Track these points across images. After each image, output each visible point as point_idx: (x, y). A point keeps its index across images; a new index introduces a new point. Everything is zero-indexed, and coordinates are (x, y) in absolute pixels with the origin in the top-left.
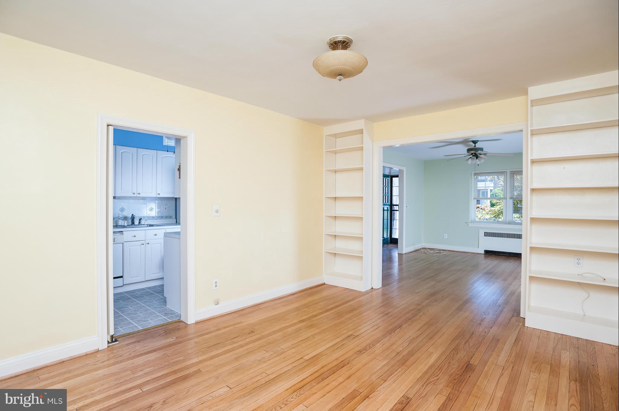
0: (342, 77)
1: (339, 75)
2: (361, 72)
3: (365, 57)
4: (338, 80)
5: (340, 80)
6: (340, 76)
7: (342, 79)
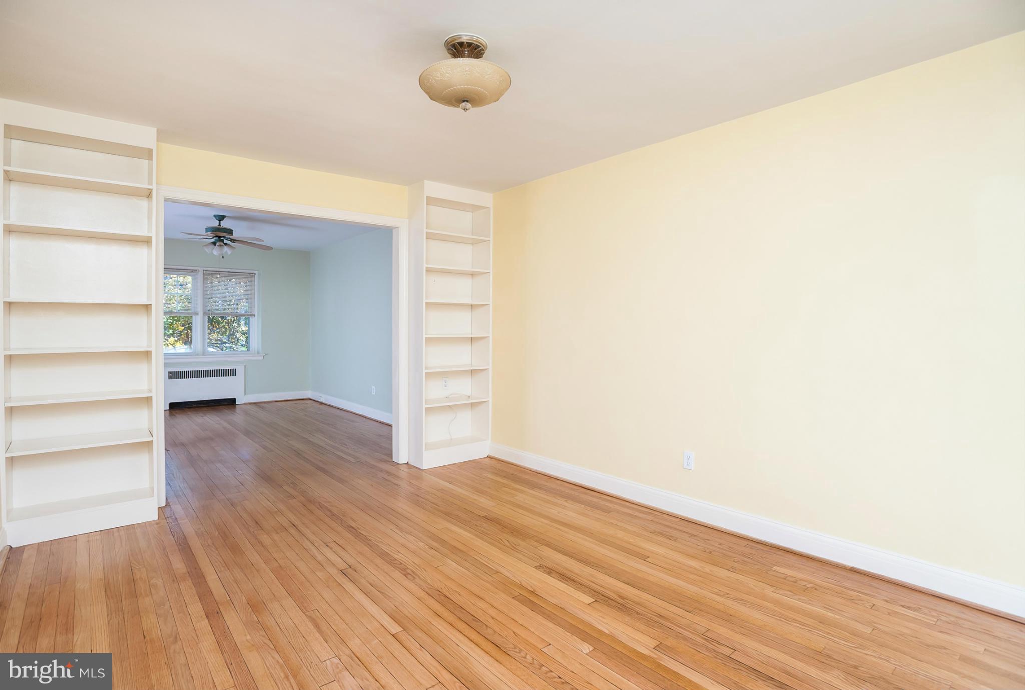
0: (468, 105)
1: (464, 101)
2: (498, 100)
3: (509, 74)
4: (462, 109)
5: (465, 109)
6: (466, 103)
7: (469, 109)
